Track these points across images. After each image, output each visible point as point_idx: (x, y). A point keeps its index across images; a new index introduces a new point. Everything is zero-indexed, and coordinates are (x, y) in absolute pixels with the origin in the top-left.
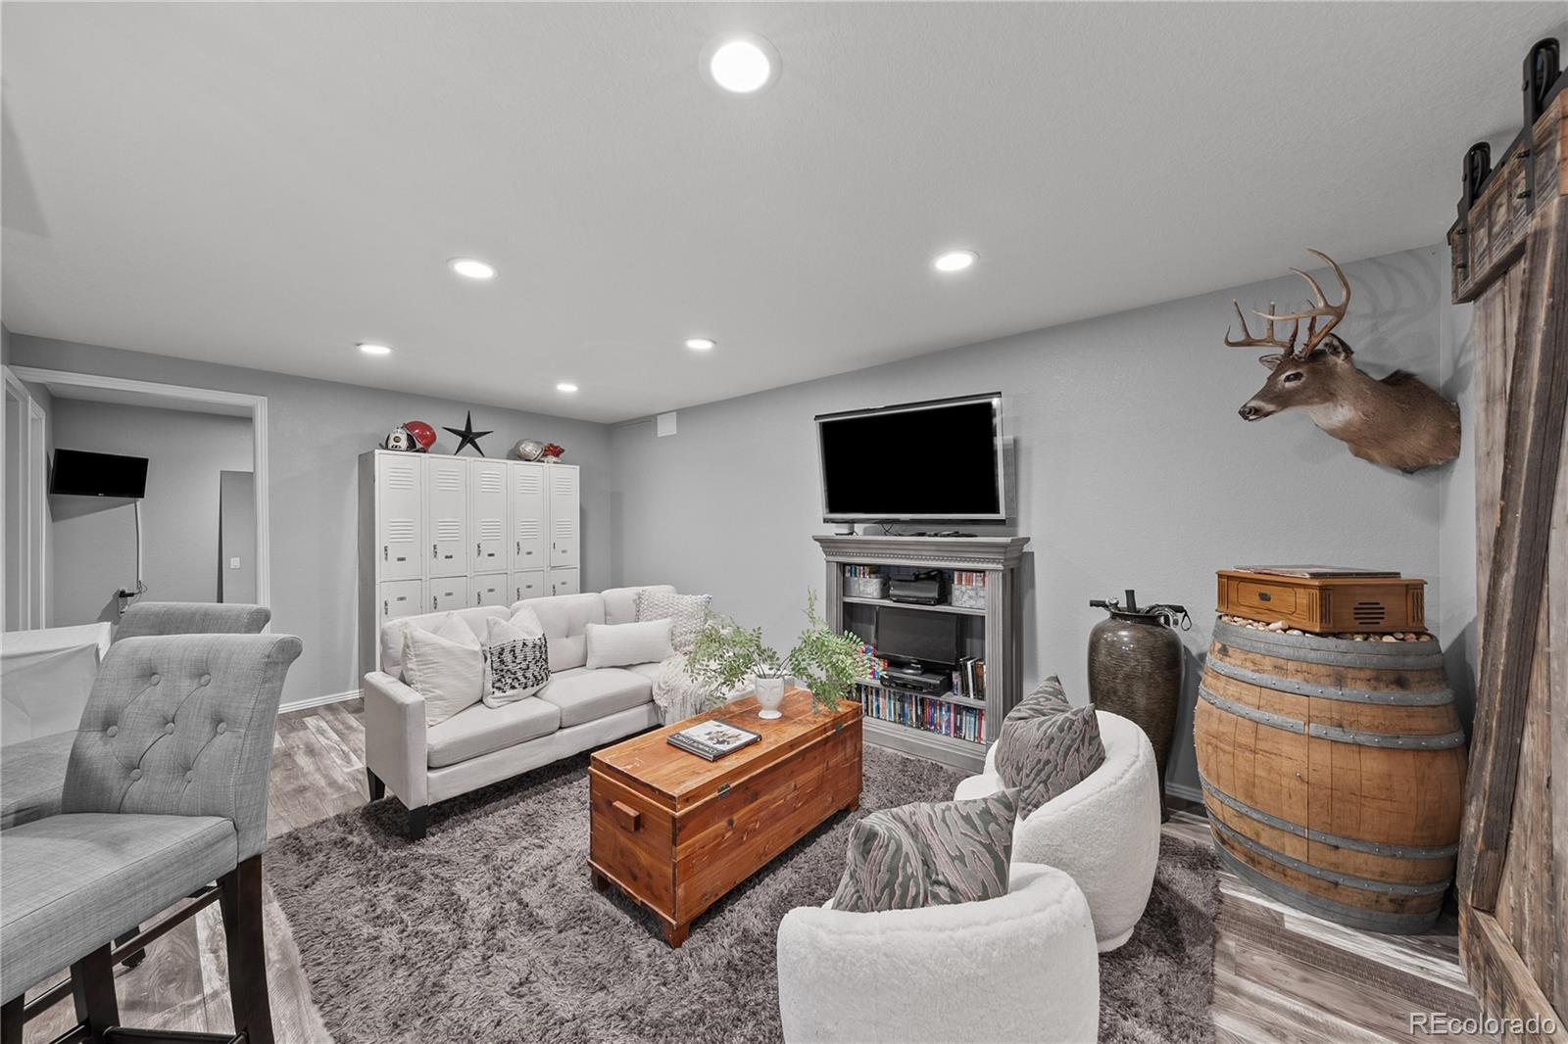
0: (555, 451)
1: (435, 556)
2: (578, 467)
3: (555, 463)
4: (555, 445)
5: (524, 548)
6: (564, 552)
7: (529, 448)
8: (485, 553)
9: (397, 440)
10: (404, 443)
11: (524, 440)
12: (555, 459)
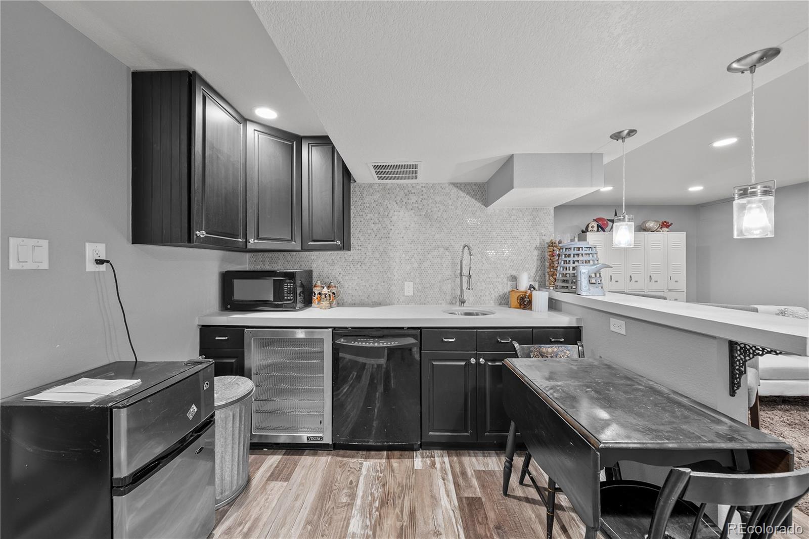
0: (665, 225)
1: (611, 281)
2: (685, 233)
3: (667, 231)
4: (667, 221)
5: (654, 279)
6: (676, 281)
7: (651, 224)
8: (633, 280)
9: (593, 227)
10: (595, 229)
11: (649, 220)
12: (667, 230)
